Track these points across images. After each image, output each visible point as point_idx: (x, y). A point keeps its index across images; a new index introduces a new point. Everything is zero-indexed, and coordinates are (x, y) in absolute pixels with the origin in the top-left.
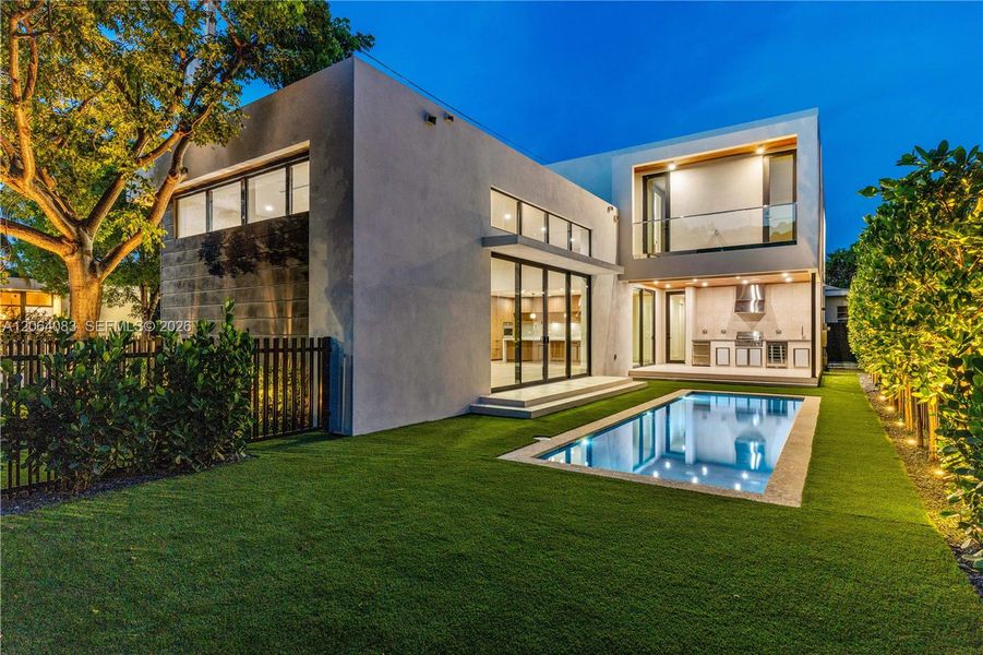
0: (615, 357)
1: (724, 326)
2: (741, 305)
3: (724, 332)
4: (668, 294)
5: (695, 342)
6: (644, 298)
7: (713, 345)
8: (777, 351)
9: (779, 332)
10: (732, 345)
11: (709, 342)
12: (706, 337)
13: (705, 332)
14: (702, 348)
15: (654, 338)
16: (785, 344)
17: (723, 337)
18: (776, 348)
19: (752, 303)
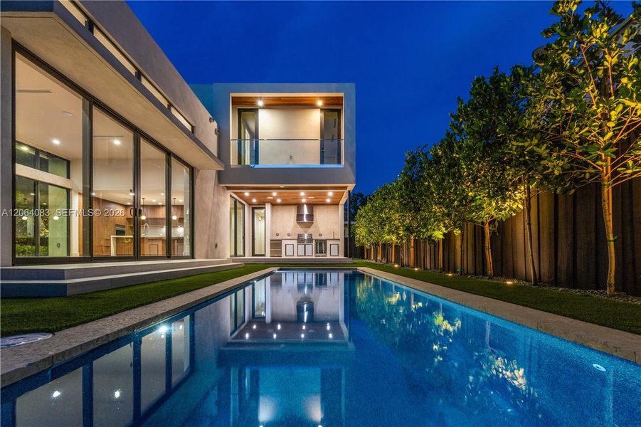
0: (216, 245)
1: (289, 231)
2: (299, 217)
3: (289, 235)
4: (253, 209)
5: (271, 240)
6: (238, 211)
7: (284, 243)
8: (321, 246)
9: (321, 235)
10: (295, 242)
11: (281, 240)
12: (278, 238)
13: (277, 235)
14: (276, 244)
15: (244, 238)
16: (325, 241)
17: (289, 238)
18: (321, 244)
19: (305, 216)
